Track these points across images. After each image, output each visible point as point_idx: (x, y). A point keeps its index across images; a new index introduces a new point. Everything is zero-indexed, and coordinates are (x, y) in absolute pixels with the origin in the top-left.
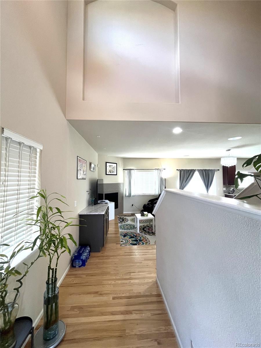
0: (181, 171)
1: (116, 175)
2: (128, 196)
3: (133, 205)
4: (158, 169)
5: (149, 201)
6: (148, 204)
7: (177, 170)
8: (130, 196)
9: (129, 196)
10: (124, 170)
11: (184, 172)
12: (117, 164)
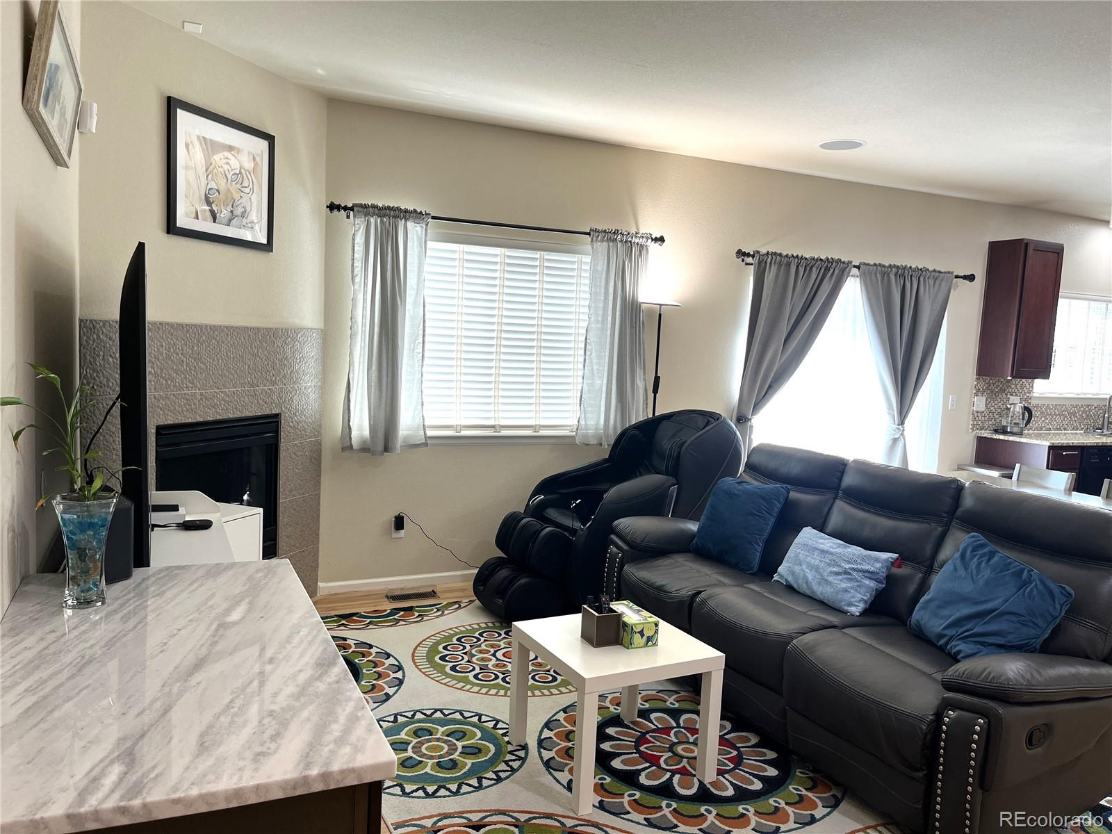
0: (763, 263)
1: (268, 247)
2: (365, 449)
3: (399, 523)
4: (611, 236)
5: (547, 486)
6: (537, 512)
7: (741, 254)
8: (387, 449)
9: (380, 446)
10: (332, 207)
11: (779, 270)
12: (270, 139)
